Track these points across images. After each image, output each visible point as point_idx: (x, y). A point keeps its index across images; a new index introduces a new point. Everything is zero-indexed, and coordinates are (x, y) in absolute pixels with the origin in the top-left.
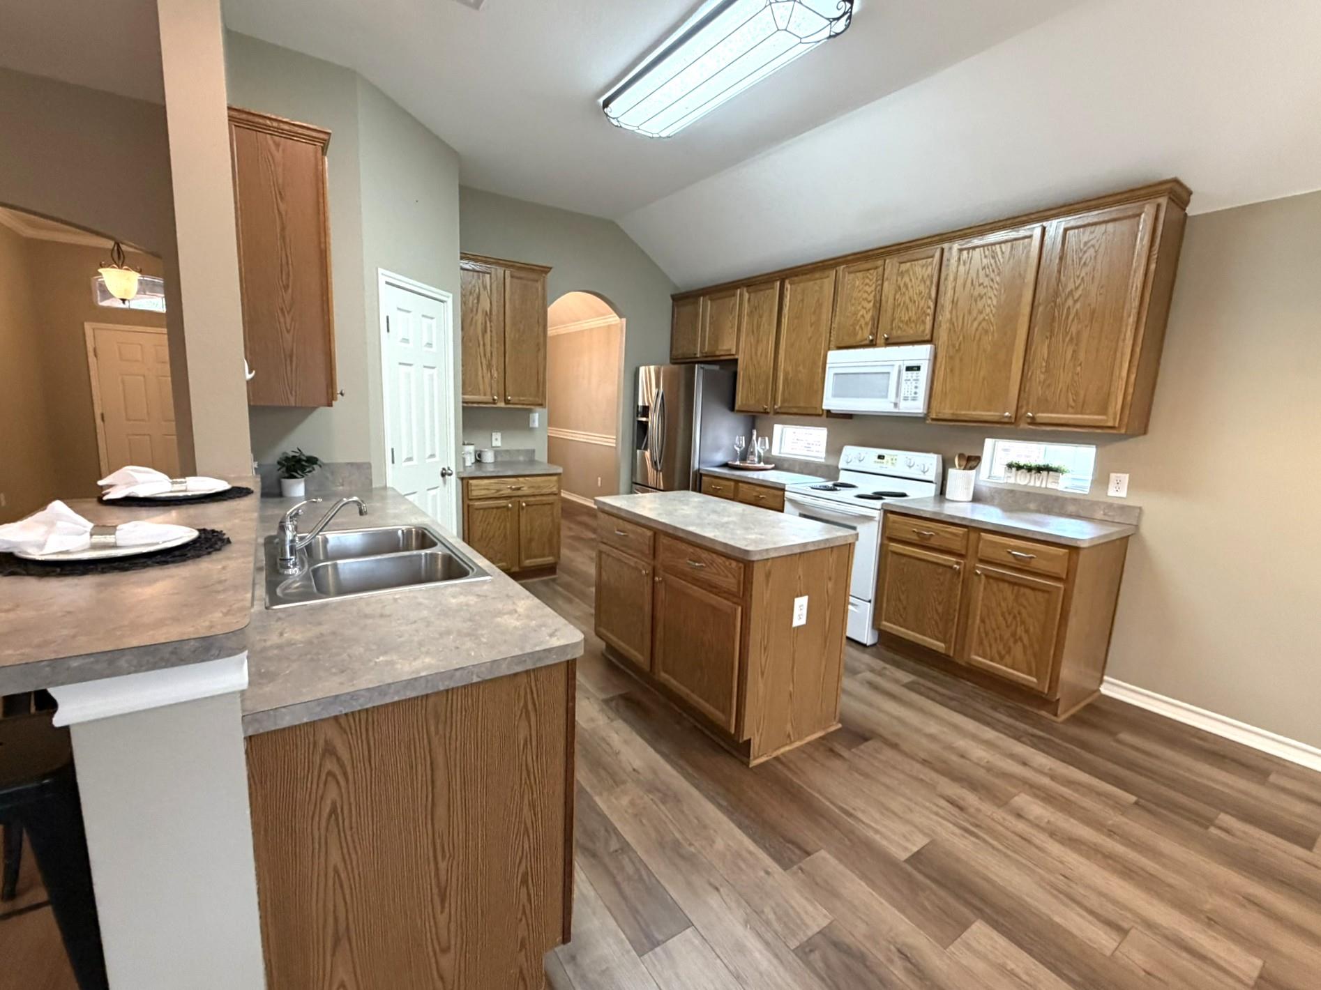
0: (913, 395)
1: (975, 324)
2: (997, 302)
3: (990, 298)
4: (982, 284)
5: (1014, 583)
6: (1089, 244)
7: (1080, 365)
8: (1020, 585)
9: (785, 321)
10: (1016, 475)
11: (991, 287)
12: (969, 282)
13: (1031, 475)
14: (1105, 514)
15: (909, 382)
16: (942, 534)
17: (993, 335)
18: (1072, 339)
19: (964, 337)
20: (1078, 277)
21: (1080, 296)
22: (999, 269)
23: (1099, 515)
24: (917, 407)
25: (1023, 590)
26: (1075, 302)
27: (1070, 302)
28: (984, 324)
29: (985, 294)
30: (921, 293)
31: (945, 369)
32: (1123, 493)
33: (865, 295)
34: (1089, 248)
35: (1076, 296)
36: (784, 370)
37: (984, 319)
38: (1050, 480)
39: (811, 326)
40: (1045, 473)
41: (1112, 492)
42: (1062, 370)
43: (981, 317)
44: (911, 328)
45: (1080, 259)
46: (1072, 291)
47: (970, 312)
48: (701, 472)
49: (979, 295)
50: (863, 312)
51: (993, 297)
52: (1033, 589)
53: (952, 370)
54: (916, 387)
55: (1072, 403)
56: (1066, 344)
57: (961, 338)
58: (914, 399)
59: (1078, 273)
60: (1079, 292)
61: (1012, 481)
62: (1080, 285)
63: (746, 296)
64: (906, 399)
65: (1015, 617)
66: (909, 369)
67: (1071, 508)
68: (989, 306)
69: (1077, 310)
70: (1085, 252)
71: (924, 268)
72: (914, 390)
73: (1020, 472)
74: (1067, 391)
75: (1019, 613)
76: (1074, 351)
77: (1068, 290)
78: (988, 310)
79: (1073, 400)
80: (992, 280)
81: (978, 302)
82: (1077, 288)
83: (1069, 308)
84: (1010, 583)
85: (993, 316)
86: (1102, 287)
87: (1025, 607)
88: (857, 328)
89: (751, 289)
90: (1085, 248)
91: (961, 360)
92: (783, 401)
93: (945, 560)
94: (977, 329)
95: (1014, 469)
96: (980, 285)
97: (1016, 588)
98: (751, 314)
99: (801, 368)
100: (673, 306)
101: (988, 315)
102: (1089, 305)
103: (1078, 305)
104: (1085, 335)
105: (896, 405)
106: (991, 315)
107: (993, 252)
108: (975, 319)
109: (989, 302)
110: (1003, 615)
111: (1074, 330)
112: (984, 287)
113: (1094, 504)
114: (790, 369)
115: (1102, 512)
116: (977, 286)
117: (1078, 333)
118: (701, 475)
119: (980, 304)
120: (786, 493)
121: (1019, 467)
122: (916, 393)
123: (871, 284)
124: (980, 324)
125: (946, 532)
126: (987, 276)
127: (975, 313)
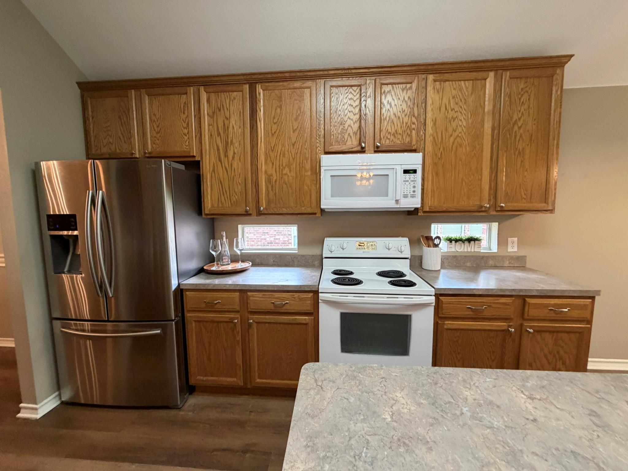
0: (412, 193)
1: (452, 139)
2: (467, 124)
3: (461, 120)
4: (454, 109)
5: (553, 331)
6: (524, 90)
7: (527, 170)
8: (558, 332)
9: (261, 126)
10: (455, 245)
11: (461, 113)
12: (443, 107)
13: (464, 245)
14: (509, 263)
15: (407, 183)
16: (493, 305)
17: (466, 149)
18: (519, 153)
19: (444, 148)
20: (520, 111)
21: (522, 124)
22: (465, 99)
23: (507, 264)
24: (415, 203)
25: (560, 335)
26: (520, 128)
27: (516, 128)
28: (458, 139)
29: (457, 117)
30: (404, 111)
31: (432, 173)
32: (515, 249)
33: (350, 109)
34: (524, 93)
35: (520, 124)
36: (266, 172)
37: (458, 136)
38: (476, 246)
39: (294, 132)
40: (472, 242)
41: (510, 250)
42: (515, 173)
43: (455, 135)
44: (398, 139)
45: (520, 99)
46: (516, 120)
47: (446, 130)
48: (182, 287)
49: (452, 117)
50: (349, 122)
51: (463, 119)
52: (567, 332)
53: (437, 174)
54: (414, 187)
55: (524, 196)
56: (516, 157)
57: (441, 149)
58: (413, 196)
59: (519, 109)
60: (521, 121)
61: (453, 250)
62: (521, 117)
63: (204, 96)
64: (405, 196)
65: (554, 356)
66: (406, 172)
67: (491, 262)
68: (461, 126)
69: (521, 133)
70: (522, 95)
71: (405, 91)
72: (412, 189)
73: (457, 243)
74: (520, 188)
75: (558, 352)
76: (522, 161)
77: (514, 119)
78: (460, 130)
79: (525, 194)
80: (461, 107)
81: (452, 123)
82: (519, 119)
83: (516, 132)
84: (550, 332)
85: (465, 134)
86: (535, 120)
87: (562, 347)
88: (346, 137)
89: (211, 89)
90: (522, 93)
91: (443, 166)
92: (269, 202)
93: (498, 326)
94: (453, 143)
95: (453, 242)
96: (452, 110)
97: (555, 334)
98: (212, 116)
99: (286, 171)
100: (82, 97)
101: (461, 133)
102: (528, 131)
103: (521, 131)
104: (527, 151)
105: (397, 201)
106: (463, 134)
107: (459, 86)
108: (451, 135)
109: (460, 123)
110: (545, 356)
111: (520, 147)
112: (456, 112)
113: (503, 257)
114: (272, 171)
115: (508, 262)
116: (450, 110)
117: (523, 149)
118: (182, 290)
119: (454, 124)
120: (320, 294)
121: (456, 241)
122: (414, 192)
123: (355, 99)
124: (455, 139)
125: (497, 303)
126: (457, 104)
127: (450, 130)
